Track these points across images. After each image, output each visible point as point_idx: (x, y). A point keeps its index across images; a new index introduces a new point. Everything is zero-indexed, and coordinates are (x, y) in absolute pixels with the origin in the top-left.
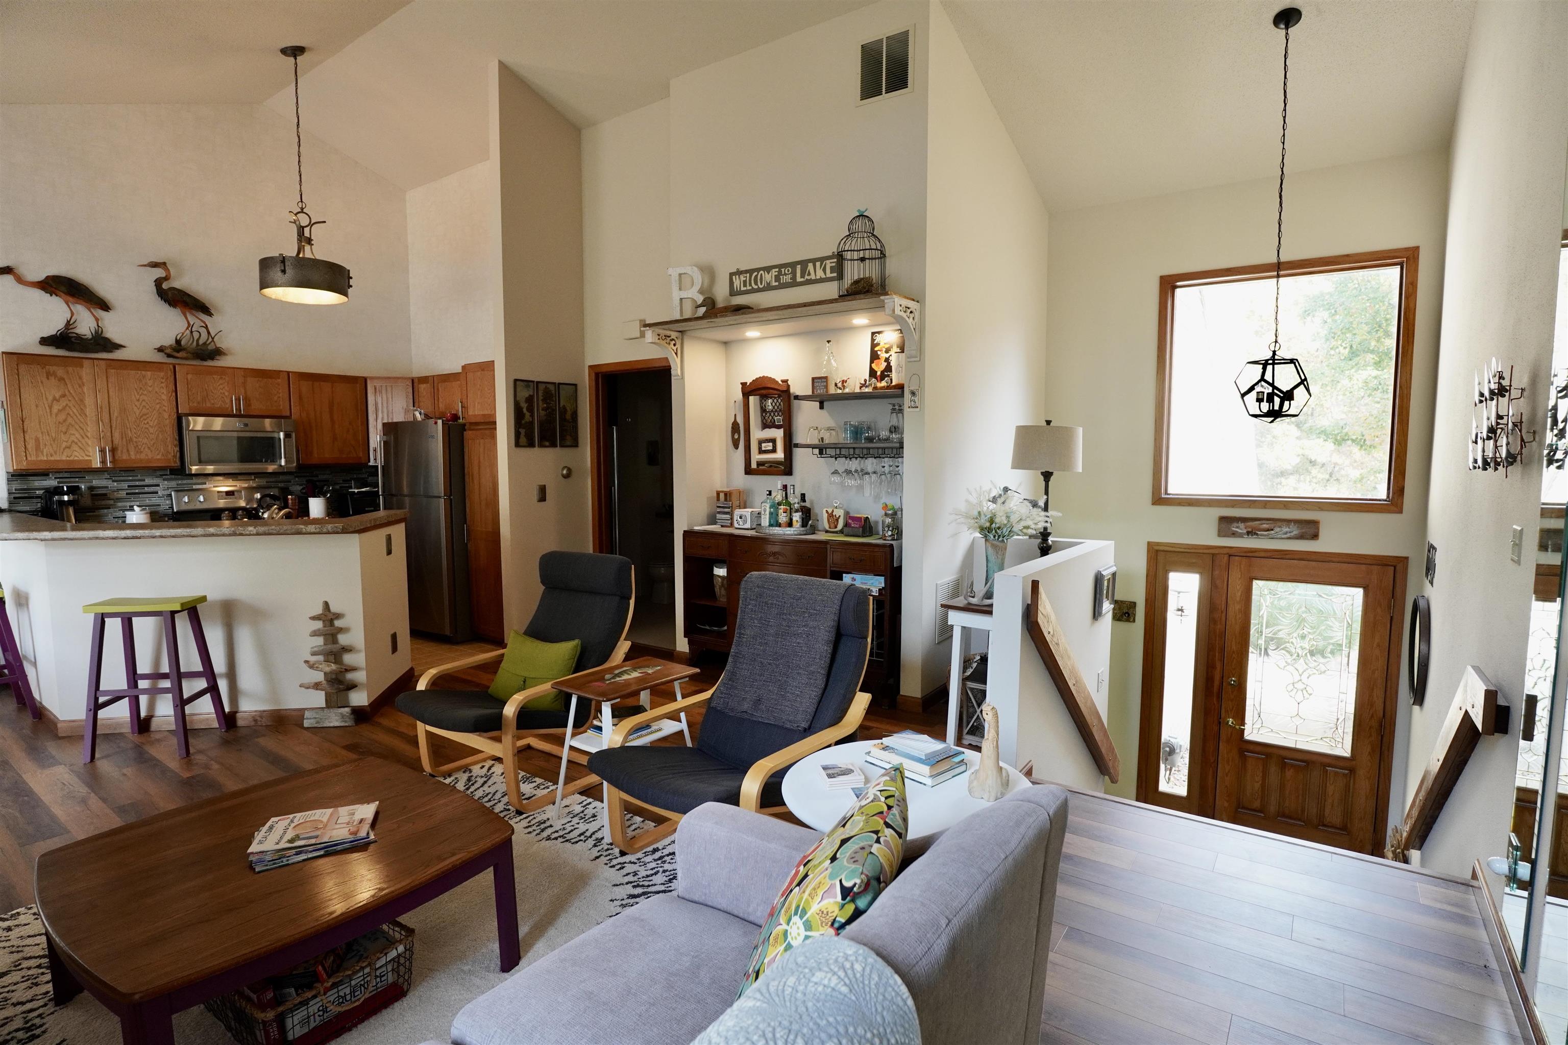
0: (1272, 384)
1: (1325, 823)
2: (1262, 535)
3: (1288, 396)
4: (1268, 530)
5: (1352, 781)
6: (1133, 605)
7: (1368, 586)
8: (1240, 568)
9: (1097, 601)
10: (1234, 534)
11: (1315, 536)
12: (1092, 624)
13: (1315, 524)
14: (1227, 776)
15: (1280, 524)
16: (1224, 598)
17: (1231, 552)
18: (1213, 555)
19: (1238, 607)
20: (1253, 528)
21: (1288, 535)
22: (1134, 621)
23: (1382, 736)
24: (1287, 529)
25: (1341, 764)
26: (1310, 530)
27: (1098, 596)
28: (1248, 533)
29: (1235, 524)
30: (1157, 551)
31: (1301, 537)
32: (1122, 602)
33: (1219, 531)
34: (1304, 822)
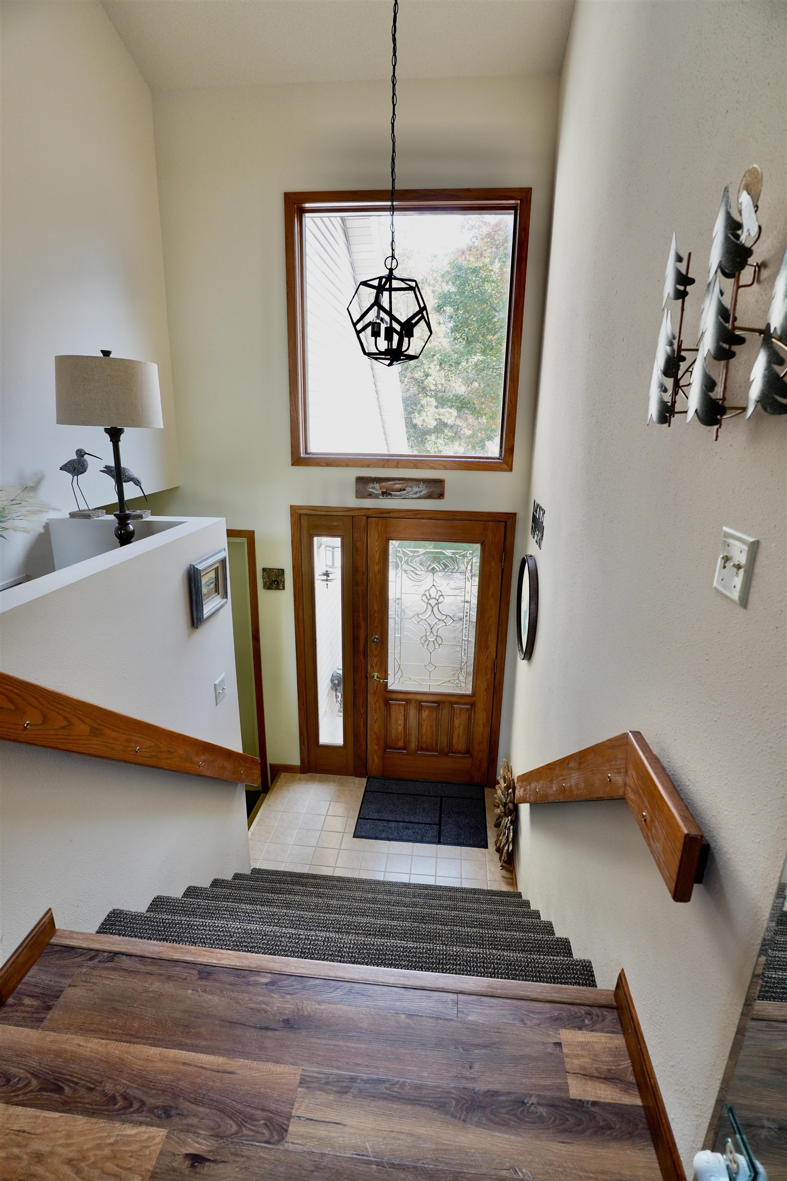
0: (389, 313)
1: (454, 751)
2: (396, 496)
3: (408, 329)
4: (401, 490)
5: (473, 713)
6: (282, 572)
7: (484, 541)
8: (378, 529)
9: (194, 604)
10: (370, 495)
11: (441, 496)
12: (190, 635)
13: (440, 482)
14: (375, 723)
15: (410, 483)
16: (364, 561)
17: (369, 513)
18: (353, 516)
19: (376, 568)
20: (388, 487)
21: (418, 495)
22: (284, 588)
23: (495, 674)
24: (417, 489)
25: (463, 701)
26: (436, 489)
27: (194, 597)
28: (383, 493)
29: (371, 485)
30: (300, 515)
31: (429, 496)
32: (270, 569)
33: (357, 491)
34: (437, 752)
